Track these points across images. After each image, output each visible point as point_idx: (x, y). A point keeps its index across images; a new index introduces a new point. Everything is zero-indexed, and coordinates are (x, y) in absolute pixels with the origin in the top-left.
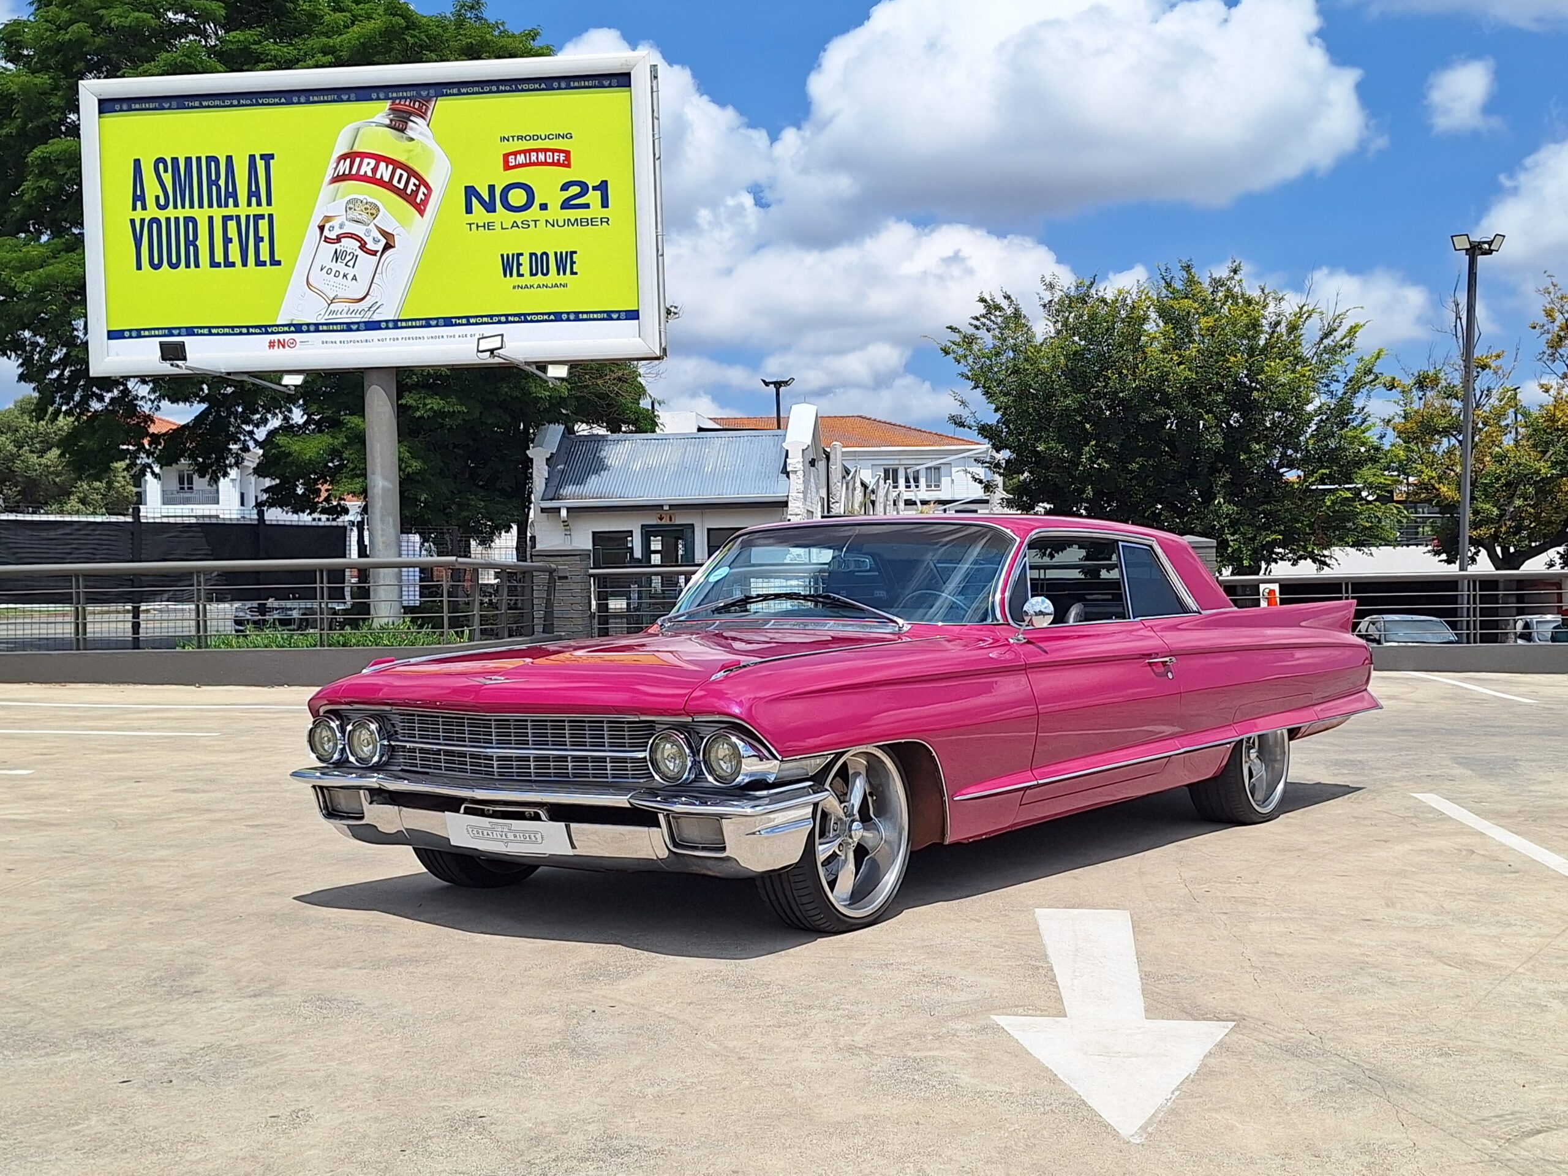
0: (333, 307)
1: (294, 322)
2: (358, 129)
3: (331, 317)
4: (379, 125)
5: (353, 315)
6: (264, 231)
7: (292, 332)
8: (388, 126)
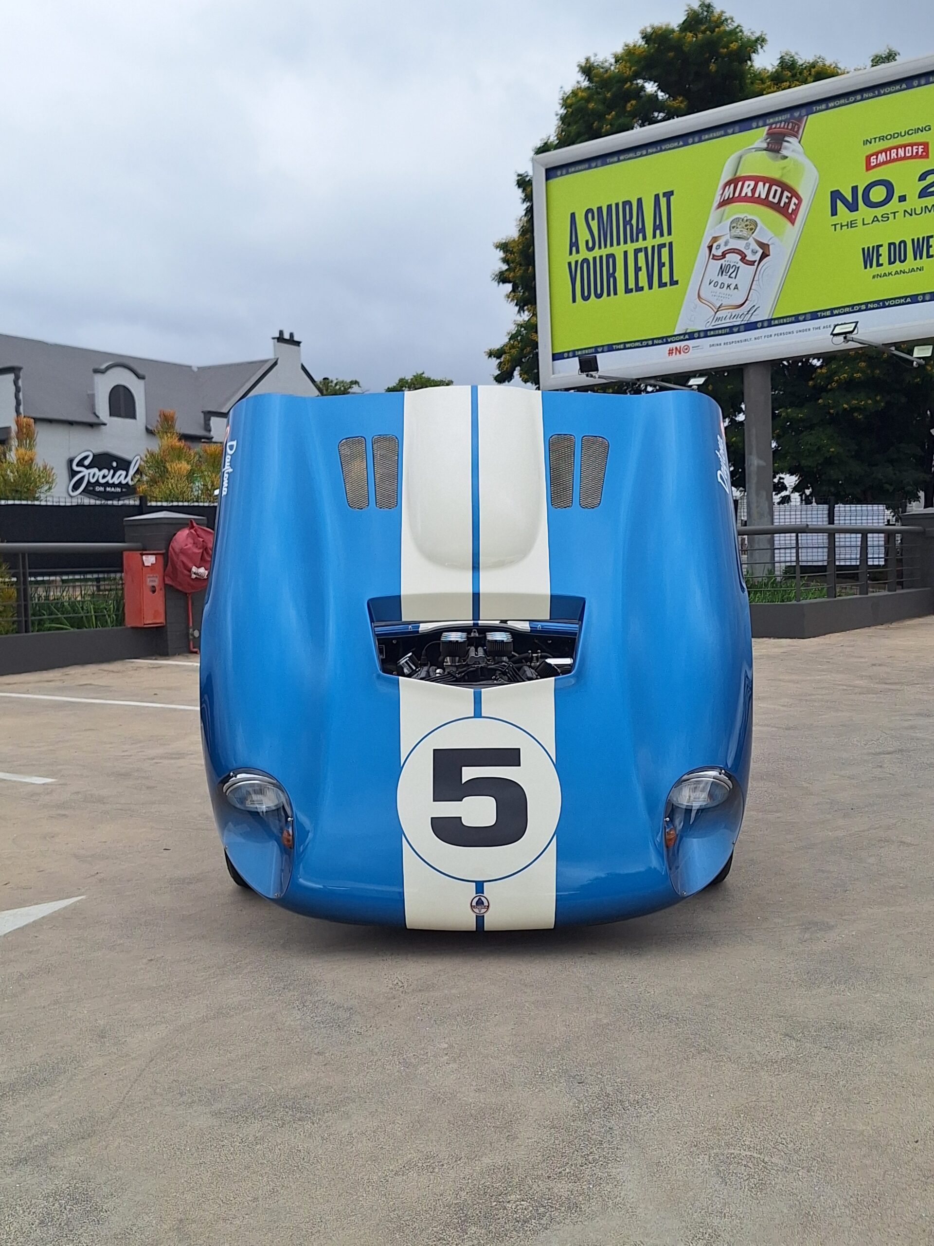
0: (719, 314)
1: (688, 331)
2: (741, 157)
3: (717, 323)
4: (758, 149)
5: (735, 319)
6: (665, 258)
7: (687, 340)
8: (765, 150)
